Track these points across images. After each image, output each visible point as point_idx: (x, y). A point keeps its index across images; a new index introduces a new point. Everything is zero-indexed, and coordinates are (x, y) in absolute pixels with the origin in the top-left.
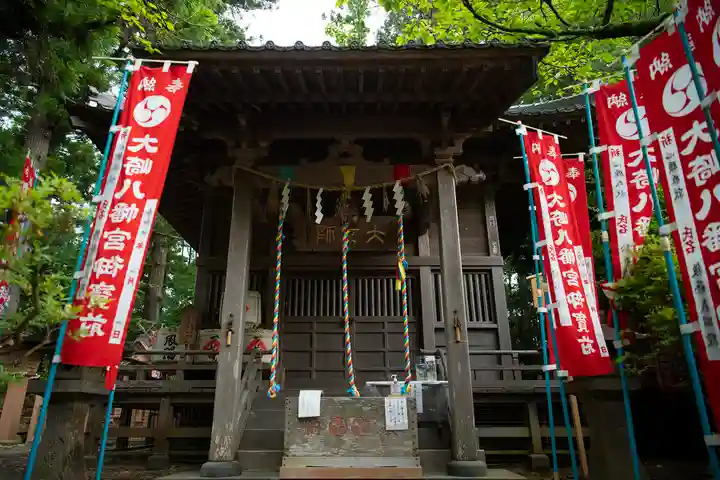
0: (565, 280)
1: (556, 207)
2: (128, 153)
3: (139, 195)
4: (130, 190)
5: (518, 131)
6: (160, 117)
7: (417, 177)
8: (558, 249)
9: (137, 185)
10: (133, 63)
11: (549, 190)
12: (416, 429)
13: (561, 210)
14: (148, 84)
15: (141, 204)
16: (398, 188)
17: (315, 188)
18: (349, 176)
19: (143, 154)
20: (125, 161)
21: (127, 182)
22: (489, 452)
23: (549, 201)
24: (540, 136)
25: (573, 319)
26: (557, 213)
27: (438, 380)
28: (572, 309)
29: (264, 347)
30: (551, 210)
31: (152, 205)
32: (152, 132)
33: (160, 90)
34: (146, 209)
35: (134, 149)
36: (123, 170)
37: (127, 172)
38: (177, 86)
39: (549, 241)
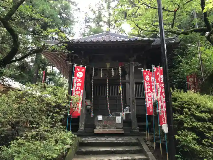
0: (148, 98)
1: (148, 85)
2: (77, 82)
3: (80, 89)
4: (78, 89)
5: (142, 70)
6: (81, 76)
7: (125, 66)
8: (148, 93)
9: (79, 88)
10: (75, 65)
11: (147, 81)
12: (123, 123)
13: (149, 85)
14: (78, 69)
15: (80, 91)
16: (120, 68)
17: (100, 68)
18: (108, 65)
19: (79, 82)
20: (77, 84)
21: (78, 87)
22: (140, 128)
23: (147, 84)
24: (147, 70)
25: (149, 106)
26: (148, 86)
27: (129, 112)
28: (149, 104)
29: (87, 104)
30: (147, 85)
31: (82, 91)
32: (80, 78)
33: (80, 71)
34: (81, 92)
35: (78, 81)
36: (76, 85)
37: (77, 86)
38: (83, 70)
39: (146, 92)
